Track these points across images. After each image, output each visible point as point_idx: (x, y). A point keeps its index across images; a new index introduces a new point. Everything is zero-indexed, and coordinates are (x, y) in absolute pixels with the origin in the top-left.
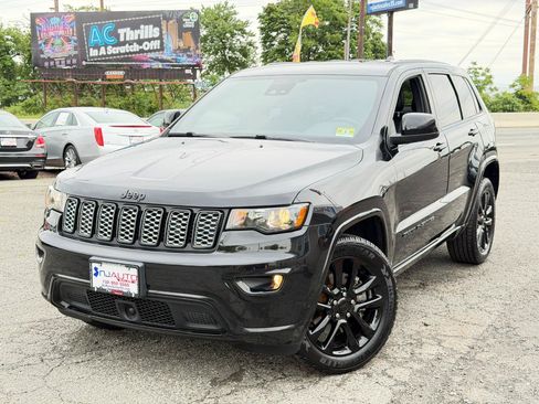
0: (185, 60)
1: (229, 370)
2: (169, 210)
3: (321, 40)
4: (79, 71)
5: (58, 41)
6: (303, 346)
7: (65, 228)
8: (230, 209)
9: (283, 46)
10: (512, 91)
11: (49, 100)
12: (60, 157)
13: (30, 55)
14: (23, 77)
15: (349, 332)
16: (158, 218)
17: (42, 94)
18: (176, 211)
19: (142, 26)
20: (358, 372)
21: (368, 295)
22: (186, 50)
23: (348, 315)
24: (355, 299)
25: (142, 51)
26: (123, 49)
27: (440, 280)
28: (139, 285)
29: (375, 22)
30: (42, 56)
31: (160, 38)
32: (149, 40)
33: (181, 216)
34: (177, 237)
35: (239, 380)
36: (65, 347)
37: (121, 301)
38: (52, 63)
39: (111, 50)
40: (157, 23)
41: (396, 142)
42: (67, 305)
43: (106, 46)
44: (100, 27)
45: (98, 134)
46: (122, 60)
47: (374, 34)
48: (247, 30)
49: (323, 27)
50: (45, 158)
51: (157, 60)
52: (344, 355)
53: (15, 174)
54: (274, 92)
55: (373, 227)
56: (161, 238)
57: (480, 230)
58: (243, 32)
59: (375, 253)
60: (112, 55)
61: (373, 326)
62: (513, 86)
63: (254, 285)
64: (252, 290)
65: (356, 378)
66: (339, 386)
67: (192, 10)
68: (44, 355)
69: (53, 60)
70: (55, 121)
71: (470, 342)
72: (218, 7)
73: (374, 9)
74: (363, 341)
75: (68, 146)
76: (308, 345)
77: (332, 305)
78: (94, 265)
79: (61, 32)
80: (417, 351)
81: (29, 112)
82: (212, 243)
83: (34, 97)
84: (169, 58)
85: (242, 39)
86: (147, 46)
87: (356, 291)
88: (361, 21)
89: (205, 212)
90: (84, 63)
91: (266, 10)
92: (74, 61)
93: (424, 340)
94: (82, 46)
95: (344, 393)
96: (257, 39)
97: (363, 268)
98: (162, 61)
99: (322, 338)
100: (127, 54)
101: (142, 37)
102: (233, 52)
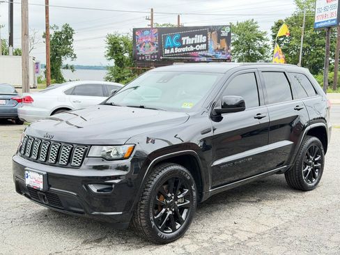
0: (220, 56)
2: (62, 144)
4: (158, 62)
5: (147, 45)
8: (91, 145)
9: (287, 47)
13: (132, 53)
14: (128, 66)
16: (57, 148)
18: (66, 145)
19: (196, 36)
21: (182, 200)
22: (222, 50)
23: (173, 210)
24: (177, 201)
25: (195, 51)
26: (184, 50)
30: (138, 54)
31: (207, 43)
32: (200, 44)
38: (143, 58)
39: (177, 50)
40: (205, 34)
43: (174, 48)
44: (172, 37)
46: (180, 56)
48: (265, 37)
51: (204, 56)
52: (169, 233)
56: (57, 160)
58: (261, 39)
60: (178, 53)
61: (183, 217)
64: (98, 191)
67: (226, 25)
69: (144, 56)
72: (247, 23)
74: (178, 226)
77: (166, 203)
78: (26, 172)
79: (150, 40)
82: (80, 164)
84: (211, 55)
85: (261, 43)
86: (198, 47)
89: (78, 147)
90: (161, 58)
91: (276, 24)
92: (156, 57)
94: (161, 48)
96: (270, 42)
98: (207, 56)
100: (186, 52)
101: (195, 42)
102: (254, 51)
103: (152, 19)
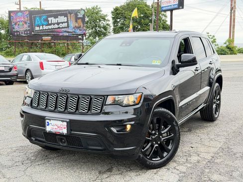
0: (78, 32)
1: (106, 168)
2: (80, 96)
3: (140, 23)
4: (30, 37)
5: (21, 23)
6: (140, 156)
7: (34, 105)
8: (108, 96)
9: (123, 26)
10: (225, 45)
11: (17, 50)
12: (24, 75)
13: (8, 30)
14: (5, 39)
15: (159, 150)
16: (75, 100)
17: (13, 47)
18: (84, 97)
19: (59, 17)
20: (163, 168)
21: (167, 134)
22: (79, 27)
23: (159, 142)
24: (162, 136)
25: (59, 28)
26: (50, 27)
27: (197, 128)
28: (67, 129)
29: (163, 15)
30: (14, 30)
31: (67, 22)
32: (62, 23)
33: (86, 99)
34: (84, 108)
35: (111, 171)
36: (32, 158)
37: (59, 137)
38: (18, 33)
39: (45, 27)
40: (66, 15)
41: (179, 67)
42: (34, 139)
43: (43, 25)
44: (40, 17)
45: (41, 64)
46: (50, 32)
47: (163, 20)
48: (106, 18)
49: (140, 17)
50: (17, 76)
51: (66, 32)
52: (157, 160)
53: (4, 83)
54: (124, 45)
55: (169, 104)
56: (77, 109)
57: (214, 106)
58: (104, 19)
59: (171, 115)
60: (45, 29)
61: (170, 147)
62: (225, 43)
63: (118, 129)
64: (117, 131)
65: (163, 171)
66: (155, 174)
67: (82, 9)
68: (23, 161)
69: (19, 32)
70: (21, 59)
71: (212, 155)
72: (93, 8)
73: (164, 9)
74: (165, 154)
75: (28, 70)
76: (142, 156)
77: (152, 138)
78: (47, 121)
79: (23, 19)
80: (189, 159)
81: (8, 55)
82: (99, 111)
83: (10, 49)
84: (71, 31)
85: (104, 23)
86: (61, 25)
87: (162, 132)
88: (157, 14)
89: (96, 97)
90: (33, 33)
91: (115, 10)
92: (28, 32)
93: (191, 154)
94: (32, 26)
95: (158, 177)
96: (111, 22)
97: (165, 122)
98: (68, 32)
99: (148, 153)
100: (52, 29)
101: (59, 22)
102: (100, 28)
103: (20, 4)
